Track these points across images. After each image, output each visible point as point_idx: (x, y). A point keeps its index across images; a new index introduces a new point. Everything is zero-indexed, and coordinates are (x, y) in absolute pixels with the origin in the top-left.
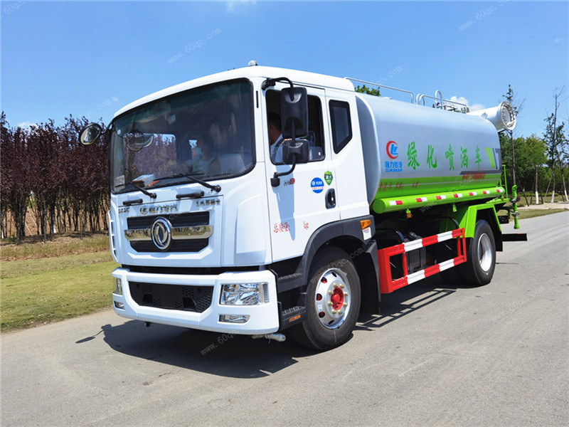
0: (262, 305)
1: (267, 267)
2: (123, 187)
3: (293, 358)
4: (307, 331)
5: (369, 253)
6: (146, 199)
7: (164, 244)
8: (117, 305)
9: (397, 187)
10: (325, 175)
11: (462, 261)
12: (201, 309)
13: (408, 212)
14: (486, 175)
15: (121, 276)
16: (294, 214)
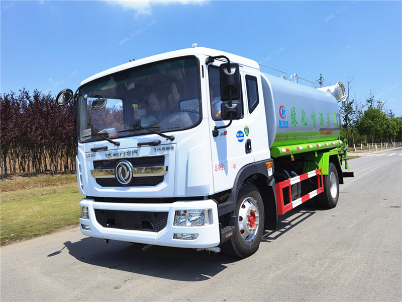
0: (207, 225)
1: (209, 197)
2: (90, 138)
3: (222, 264)
4: (233, 244)
5: (271, 186)
6: (111, 146)
7: (126, 180)
8: (83, 226)
9: (285, 139)
10: (245, 129)
11: (321, 191)
12: (157, 229)
13: (292, 156)
14: (333, 131)
15: (88, 205)
16: (227, 157)
